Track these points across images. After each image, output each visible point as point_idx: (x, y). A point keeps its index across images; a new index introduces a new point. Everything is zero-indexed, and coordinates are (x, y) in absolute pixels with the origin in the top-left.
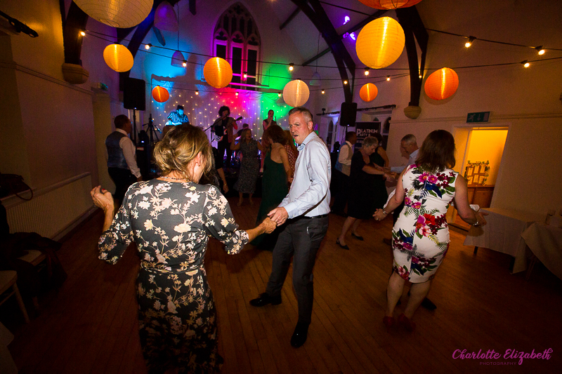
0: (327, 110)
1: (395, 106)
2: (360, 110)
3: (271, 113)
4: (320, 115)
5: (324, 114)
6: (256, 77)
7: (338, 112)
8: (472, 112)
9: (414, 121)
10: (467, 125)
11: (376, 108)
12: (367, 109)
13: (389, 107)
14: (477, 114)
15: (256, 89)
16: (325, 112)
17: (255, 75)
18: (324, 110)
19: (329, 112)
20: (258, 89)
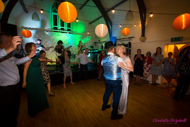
1: (133, 37)
2: (118, 39)
5: (99, 42)
7: (106, 41)
8: (173, 37)
9: (143, 42)
10: (171, 43)
11: (124, 39)
12: (120, 39)
13: (131, 38)
14: (176, 38)
15: (71, 33)
16: (100, 42)
17: (70, 28)
18: (99, 41)
19: (101, 42)
20: (72, 33)
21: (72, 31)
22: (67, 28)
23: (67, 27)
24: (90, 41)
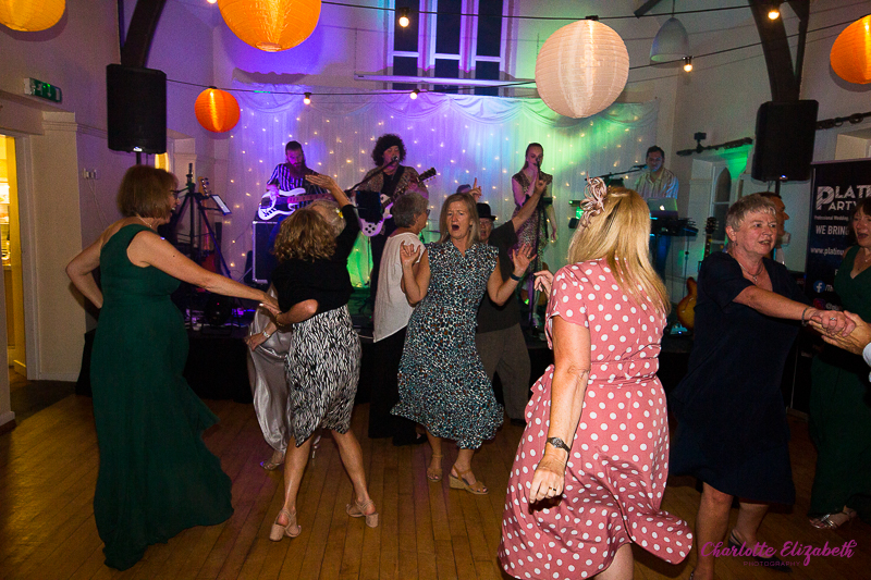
0: (709, 136)
2: (829, 124)
3: (535, 152)
4: (688, 152)
5: (700, 149)
6: (501, 60)
7: (748, 141)
15: (501, 91)
16: (704, 143)
17: (498, 55)
18: (700, 136)
19: (709, 148)
20: (507, 92)
21: (507, 77)
22: (474, 59)
23: (478, 54)
24: (628, 141)
